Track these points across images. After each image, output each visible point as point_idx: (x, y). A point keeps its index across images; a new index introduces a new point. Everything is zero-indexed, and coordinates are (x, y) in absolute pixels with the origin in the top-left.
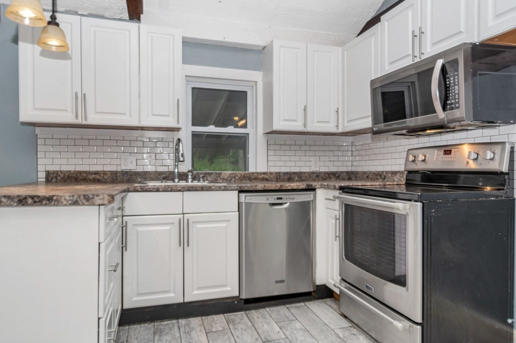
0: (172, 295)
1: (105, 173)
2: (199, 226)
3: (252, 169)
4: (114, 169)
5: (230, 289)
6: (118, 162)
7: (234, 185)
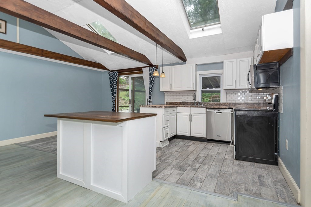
0: (188, 133)
1: (178, 102)
2: (195, 117)
3: (221, 102)
4: (180, 101)
5: (203, 135)
6: (181, 99)
7: (204, 106)
